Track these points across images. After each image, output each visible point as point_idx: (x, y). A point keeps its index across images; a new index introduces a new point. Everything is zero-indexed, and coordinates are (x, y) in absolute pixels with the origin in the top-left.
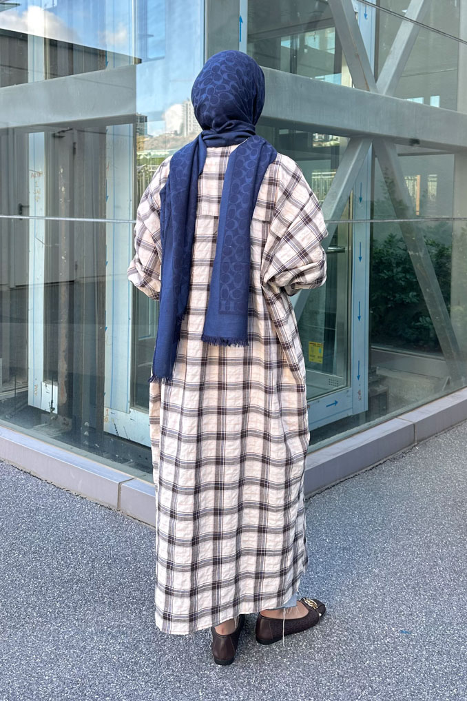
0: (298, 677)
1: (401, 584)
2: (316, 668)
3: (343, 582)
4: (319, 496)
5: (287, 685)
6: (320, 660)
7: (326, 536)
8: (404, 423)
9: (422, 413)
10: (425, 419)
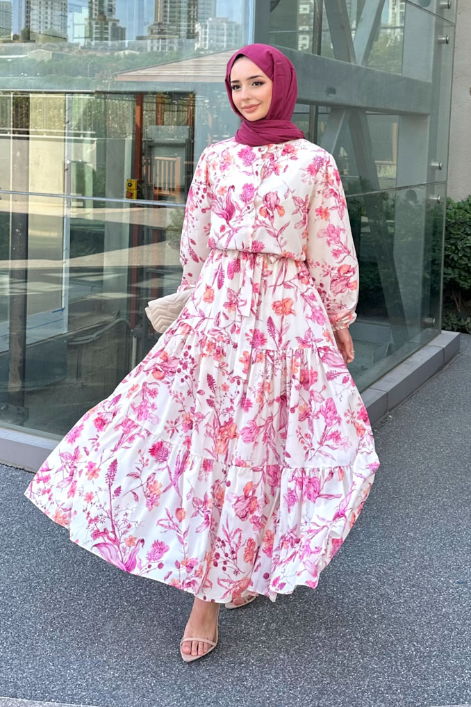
3: (388, 547)
8: (378, 393)
9: (389, 381)
10: (395, 387)
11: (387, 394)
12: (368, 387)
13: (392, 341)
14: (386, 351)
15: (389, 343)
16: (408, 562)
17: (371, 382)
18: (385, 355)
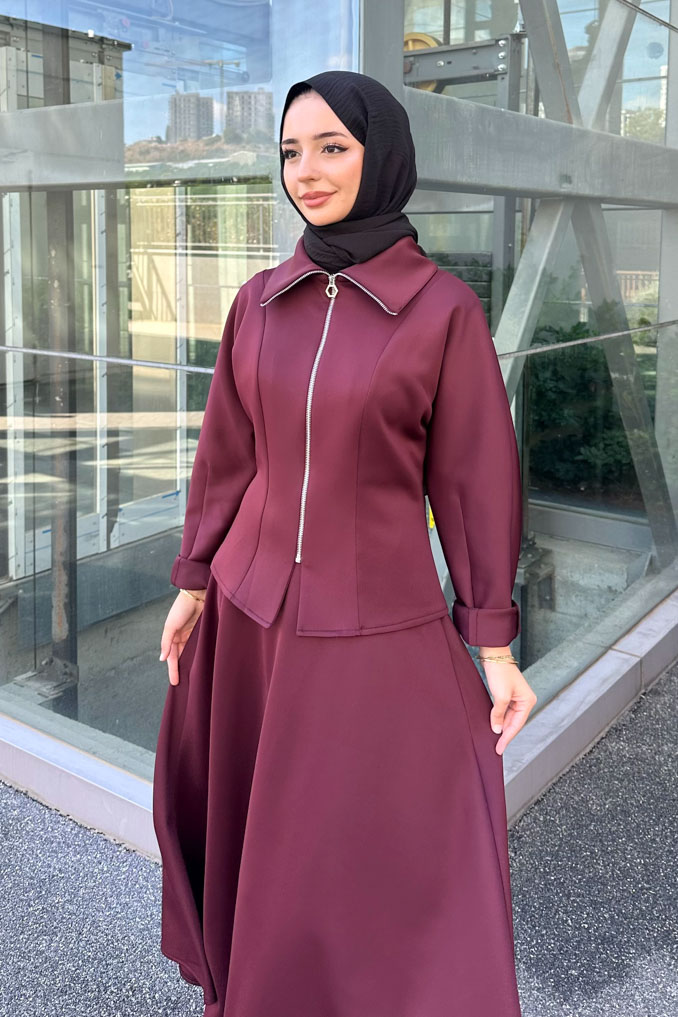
4: (528, 820)
7: (566, 912)
8: (627, 661)
9: (645, 635)
10: (654, 648)
11: (641, 662)
12: (610, 648)
13: (654, 552)
14: (646, 568)
15: (650, 554)
17: (615, 638)
18: (644, 574)
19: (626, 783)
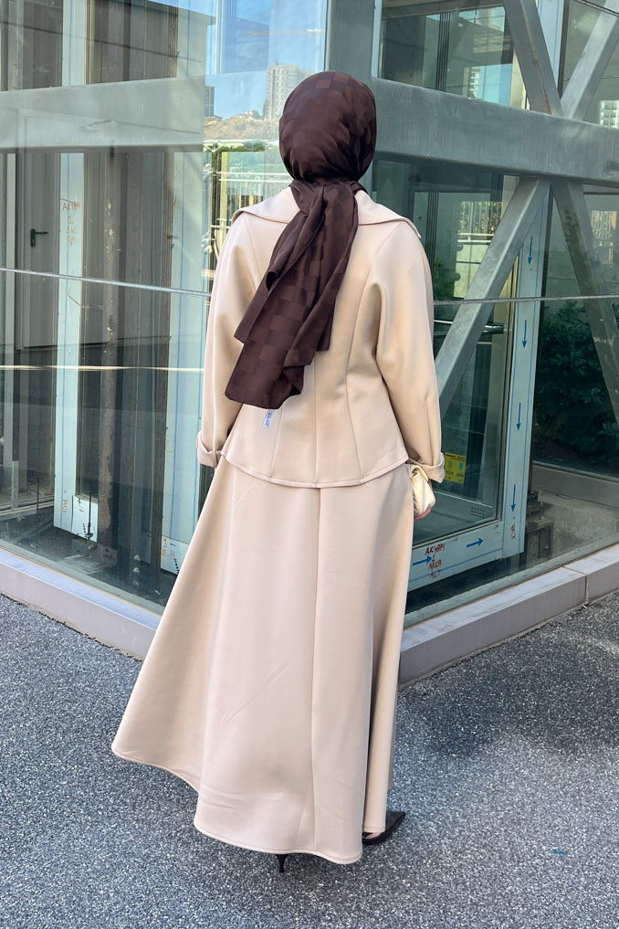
0: (421, 903)
1: (557, 791)
2: (443, 892)
3: (481, 785)
5: (406, 912)
6: (448, 883)
8: (573, 575)
9: (598, 560)
10: (602, 570)
11: (585, 577)
12: (562, 565)
16: (497, 811)
19: (545, 658)
